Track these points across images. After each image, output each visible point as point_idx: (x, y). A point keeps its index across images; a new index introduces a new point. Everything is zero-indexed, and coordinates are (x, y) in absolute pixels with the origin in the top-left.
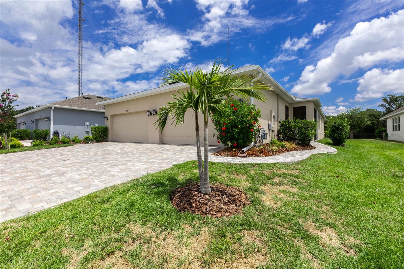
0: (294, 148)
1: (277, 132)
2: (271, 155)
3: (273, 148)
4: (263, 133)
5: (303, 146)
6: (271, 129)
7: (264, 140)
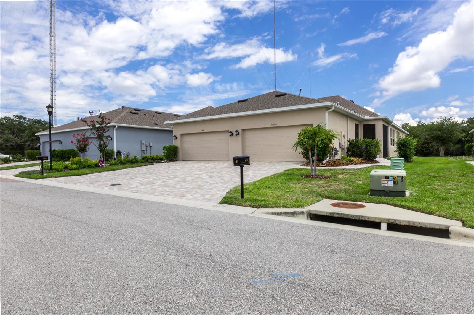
0: (360, 162)
1: (346, 149)
2: (342, 166)
3: (343, 162)
4: (336, 151)
5: (368, 161)
6: (341, 147)
7: (336, 156)
